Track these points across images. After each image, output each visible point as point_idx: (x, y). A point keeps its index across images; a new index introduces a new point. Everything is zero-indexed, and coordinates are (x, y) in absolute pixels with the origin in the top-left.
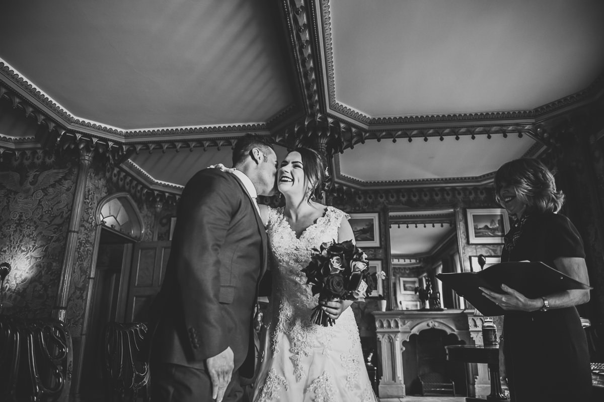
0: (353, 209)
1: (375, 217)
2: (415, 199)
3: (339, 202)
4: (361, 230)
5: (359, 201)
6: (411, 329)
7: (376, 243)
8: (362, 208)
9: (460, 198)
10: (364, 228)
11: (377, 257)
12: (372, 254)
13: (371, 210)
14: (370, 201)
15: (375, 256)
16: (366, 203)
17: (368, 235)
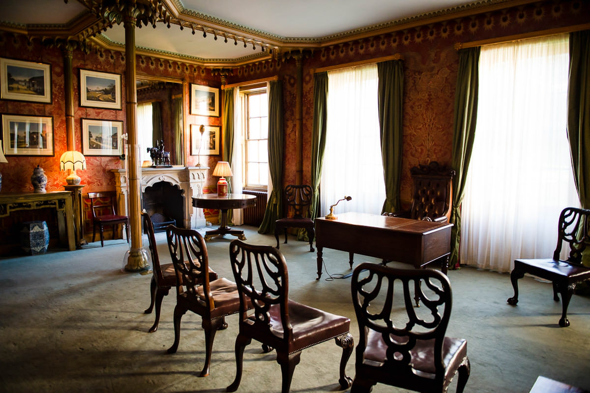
0: (95, 66)
1: (117, 78)
2: (152, 67)
3: (79, 56)
4: (103, 90)
5: (102, 59)
6: (147, 183)
7: (117, 105)
8: (104, 67)
9: (187, 72)
10: (106, 89)
11: (118, 119)
12: (113, 115)
13: (113, 71)
14: (112, 61)
15: (116, 117)
16: (108, 63)
17: (109, 96)
